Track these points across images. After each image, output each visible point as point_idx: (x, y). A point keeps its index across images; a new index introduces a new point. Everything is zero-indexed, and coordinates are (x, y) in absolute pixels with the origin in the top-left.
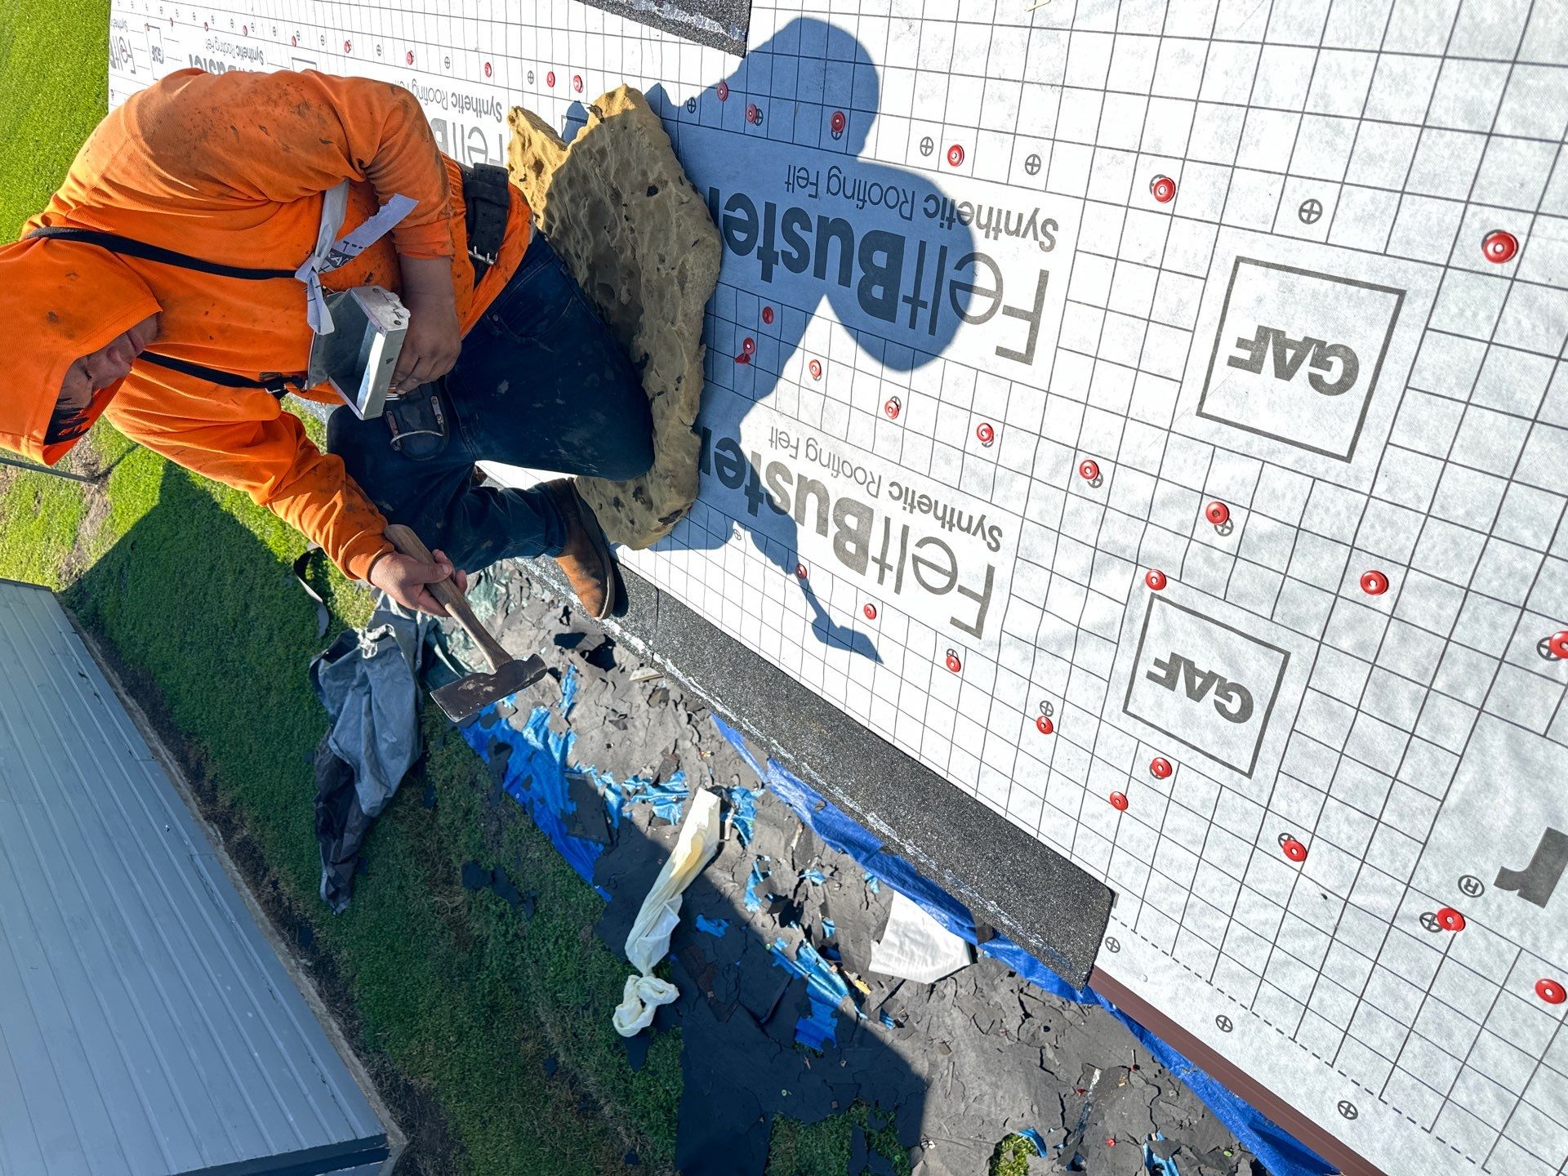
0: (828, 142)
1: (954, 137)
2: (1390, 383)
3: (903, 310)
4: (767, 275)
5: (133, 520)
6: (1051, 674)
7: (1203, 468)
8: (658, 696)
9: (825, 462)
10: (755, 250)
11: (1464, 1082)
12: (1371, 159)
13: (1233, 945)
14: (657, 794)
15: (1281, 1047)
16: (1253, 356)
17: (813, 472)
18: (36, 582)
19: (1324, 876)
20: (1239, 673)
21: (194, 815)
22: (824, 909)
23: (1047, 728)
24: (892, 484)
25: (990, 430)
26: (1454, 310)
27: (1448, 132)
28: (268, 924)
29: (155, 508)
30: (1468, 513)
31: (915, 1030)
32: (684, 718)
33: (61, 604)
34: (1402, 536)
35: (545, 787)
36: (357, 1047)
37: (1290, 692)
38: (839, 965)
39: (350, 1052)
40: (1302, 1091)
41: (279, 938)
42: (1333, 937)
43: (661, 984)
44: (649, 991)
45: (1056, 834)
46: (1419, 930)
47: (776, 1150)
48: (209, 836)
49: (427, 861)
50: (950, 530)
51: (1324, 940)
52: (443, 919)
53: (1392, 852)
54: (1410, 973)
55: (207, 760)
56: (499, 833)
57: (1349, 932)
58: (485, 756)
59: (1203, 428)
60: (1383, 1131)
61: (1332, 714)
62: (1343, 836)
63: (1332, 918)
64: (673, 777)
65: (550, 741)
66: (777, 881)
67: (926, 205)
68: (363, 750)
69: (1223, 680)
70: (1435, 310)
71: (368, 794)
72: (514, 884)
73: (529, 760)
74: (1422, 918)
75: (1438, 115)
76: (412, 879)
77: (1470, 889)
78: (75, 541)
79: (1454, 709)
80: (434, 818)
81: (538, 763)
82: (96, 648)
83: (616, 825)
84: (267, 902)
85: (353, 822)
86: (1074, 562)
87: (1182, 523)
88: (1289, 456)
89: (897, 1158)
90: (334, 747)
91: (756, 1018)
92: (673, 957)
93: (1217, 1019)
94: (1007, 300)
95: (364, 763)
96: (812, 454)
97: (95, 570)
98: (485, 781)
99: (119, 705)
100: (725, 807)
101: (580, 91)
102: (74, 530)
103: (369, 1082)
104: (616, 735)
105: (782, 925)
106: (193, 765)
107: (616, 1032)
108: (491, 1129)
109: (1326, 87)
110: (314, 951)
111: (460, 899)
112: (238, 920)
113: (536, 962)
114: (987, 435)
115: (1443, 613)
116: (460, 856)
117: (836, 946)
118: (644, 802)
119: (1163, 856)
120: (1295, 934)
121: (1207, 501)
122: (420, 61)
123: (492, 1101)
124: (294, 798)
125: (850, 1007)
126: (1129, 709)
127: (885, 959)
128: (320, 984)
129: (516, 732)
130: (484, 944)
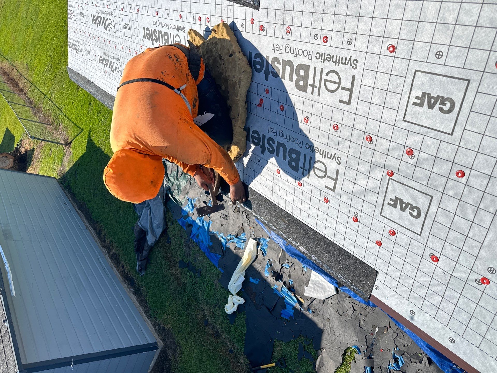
0: (285, 36)
1: (325, 33)
2: (465, 110)
3: (309, 89)
4: (267, 79)
5: (79, 157)
6: (357, 203)
7: (405, 138)
8: (237, 210)
9: (285, 137)
10: (263, 71)
11: (489, 332)
12: (459, 38)
13: (415, 288)
14: (237, 240)
15: (430, 320)
16: (420, 102)
17: (282, 140)
18: (51, 176)
19: (444, 267)
20: (417, 203)
21: (98, 246)
22: (289, 276)
23: (356, 220)
24: (306, 144)
25: (337, 126)
26: (486, 86)
27: (484, 28)
28: (121, 279)
29: (85, 153)
30: (491, 152)
31: (319, 314)
32: (245, 217)
33: (58, 182)
34: (469, 159)
35: (203, 237)
36: (148, 316)
37: (433, 209)
38: (294, 294)
39: (146, 317)
40: (437, 334)
41: (124, 283)
42: (447, 286)
43: (239, 298)
44: (236, 300)
45: (359, 253)
46: (475, 284)
47: (275, 350)
48: (103, 252)
49: (168, 260)
50: (325, 158)
51: (444, 287)
52: (173, 277)
53: (466, 260)
54: (472, 298)
55: (102, 229)
56: (189, 251)
57: (452, 284)
58: (185, 228)
59: (404, 124)
60: (463, 347)
61: (447, 216)
62: (450, 254)
63: (447, 280)
64: (242, 235)
65: (204, 223)
66: (275, 267)
67: (316, 55)
68: (148, 226)
69: (411, 205)
70: (480, 86)
71: (150, 239)
72: (194, 267)
73: (198, 229)
74: (476, 280)
75: (481, 22)
76: (164, 265)
77: (491, 271)
78: (62, 163)
79: (486, 214)
80: (170, 246)
81: (201, 230)
82: (69, 196)
83: (225, 249)
84: (121, 272)
85: (146, 248)
86: (364, 168)
87: (398, 155)
88: (433, 134)
89: (313, 353)
90: (140, 225)
91: (268, 309)
92: (243, 290)
93: (410, 311)
94: (342, 85)
95: (149, 230)
96: (281, 135)
97: (68, 172)
98: (185, 236)
99: (76, 213)
100: (258, 244)
101: (208, 22)
102: (62, 160)
103: (152, 326)
104: (224, 222)
105: (276, 281)
106: (98, 231)
107: (226, 312)
108: (188, 341)
109: (444, 14)
110: (135, 287)
111: (178, 271)
112: (112, 277)
113: (201, 291)
114: (336, 128)
115: (483, 184)
116: (178, 258)
117: (294, 287)
118: (233, 242)
119: (393, 260)
120: (435, 285)
121: (406, 148)
122: (160, 14)
123: (189, 333)
124: (128, 241)
125: (298, 306)
126: (382, 214)
127: (309, 292)
128: (137, 297)
129: (194, 221)
130: (186, 285)
